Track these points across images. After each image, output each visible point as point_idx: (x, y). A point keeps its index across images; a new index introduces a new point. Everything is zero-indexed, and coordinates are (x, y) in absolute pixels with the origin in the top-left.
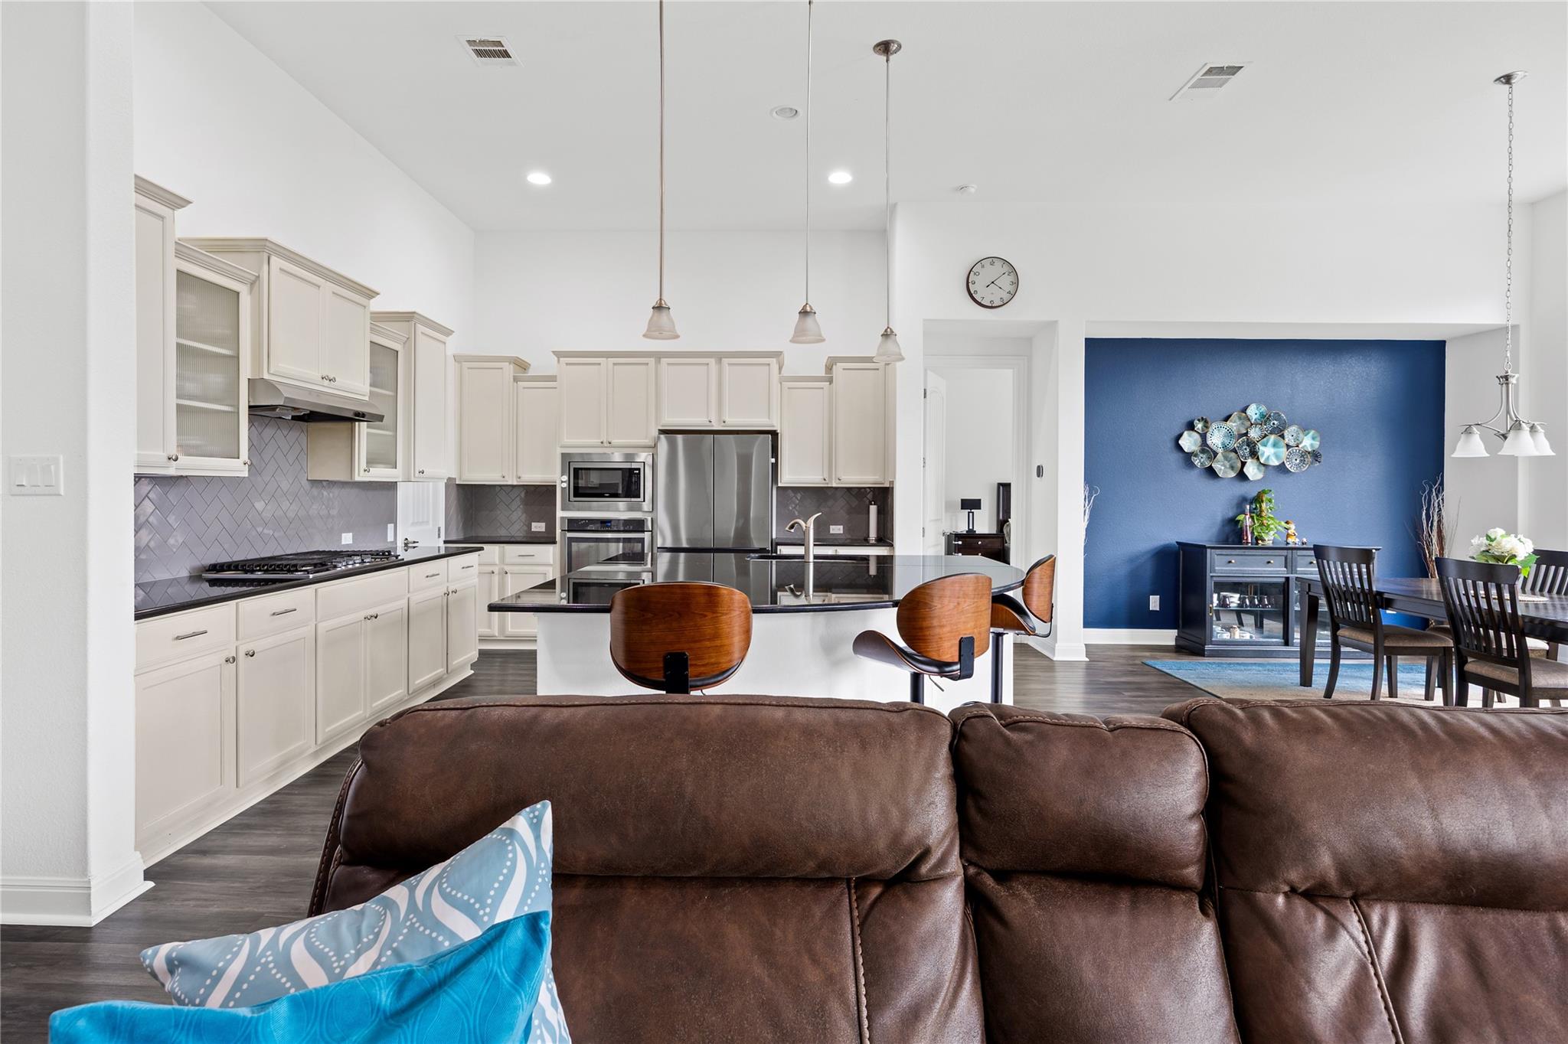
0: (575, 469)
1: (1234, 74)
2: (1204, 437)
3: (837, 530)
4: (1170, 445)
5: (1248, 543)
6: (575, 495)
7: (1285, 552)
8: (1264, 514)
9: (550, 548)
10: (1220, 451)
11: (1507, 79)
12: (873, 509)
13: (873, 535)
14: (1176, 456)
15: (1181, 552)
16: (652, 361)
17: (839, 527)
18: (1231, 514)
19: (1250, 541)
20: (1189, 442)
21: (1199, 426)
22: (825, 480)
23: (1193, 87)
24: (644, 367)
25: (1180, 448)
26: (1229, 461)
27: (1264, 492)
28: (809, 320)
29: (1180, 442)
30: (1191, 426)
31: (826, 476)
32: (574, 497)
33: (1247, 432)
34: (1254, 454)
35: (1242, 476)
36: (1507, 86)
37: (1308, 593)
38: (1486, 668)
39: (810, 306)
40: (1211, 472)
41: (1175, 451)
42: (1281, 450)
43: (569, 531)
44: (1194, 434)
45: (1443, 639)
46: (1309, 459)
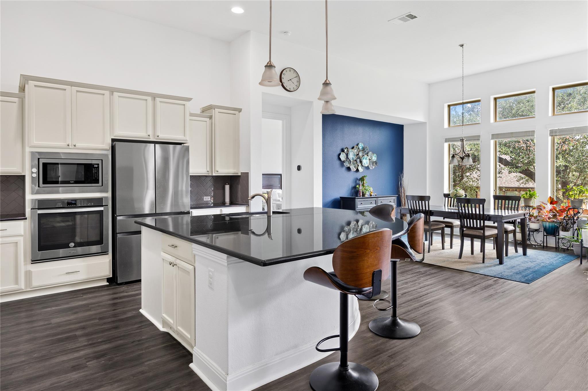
0: (43, 163)
1: (412, 18)
2: (347, 155)
3: (208, 199)
4: (336, 158)
5: (361, 196)
6: (44, 183)
7: (375, 199)
8: (364, 185)
9: (21, 223)
10: (352, 160)
11: (462, 46)
12: (227, 187)
13: (227, 200)
14: (338, 162)
15: (342, 201)
16: (107, 93)
17: (208, 197)
18: (354, 185)
19: (361, 195)
20: (343, 157)
21: (346, 150)
22: (208, 172)
23: (399, 19)
24: (101, 96)
25: (340, 159)
26: (354, 165)
27: (365, 176)
28: (328, 88)
29: (340, 157)
30: (343, 150)
31: (208, 169)
32: (43, 184)
33: (359, 154)
34: (361, 162)
35: (357, 170)
36: (462, 47)
37: (400, 213)
38: (471, 232)
39: (329, 81)
40: (349, 169)
41: (338, 160)
42: (367, 161)
43: (39, 209)
44: (344, 153)
45: (441, 224)
46: (375, 164)
